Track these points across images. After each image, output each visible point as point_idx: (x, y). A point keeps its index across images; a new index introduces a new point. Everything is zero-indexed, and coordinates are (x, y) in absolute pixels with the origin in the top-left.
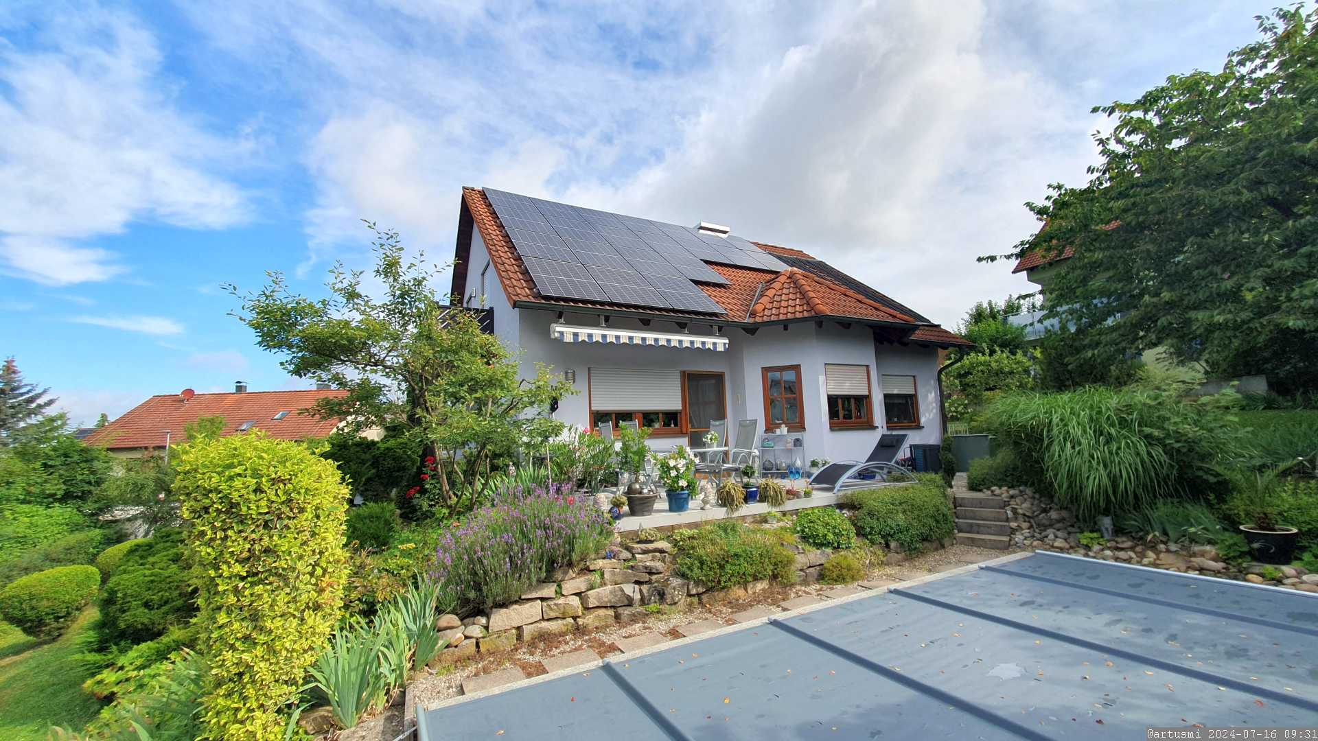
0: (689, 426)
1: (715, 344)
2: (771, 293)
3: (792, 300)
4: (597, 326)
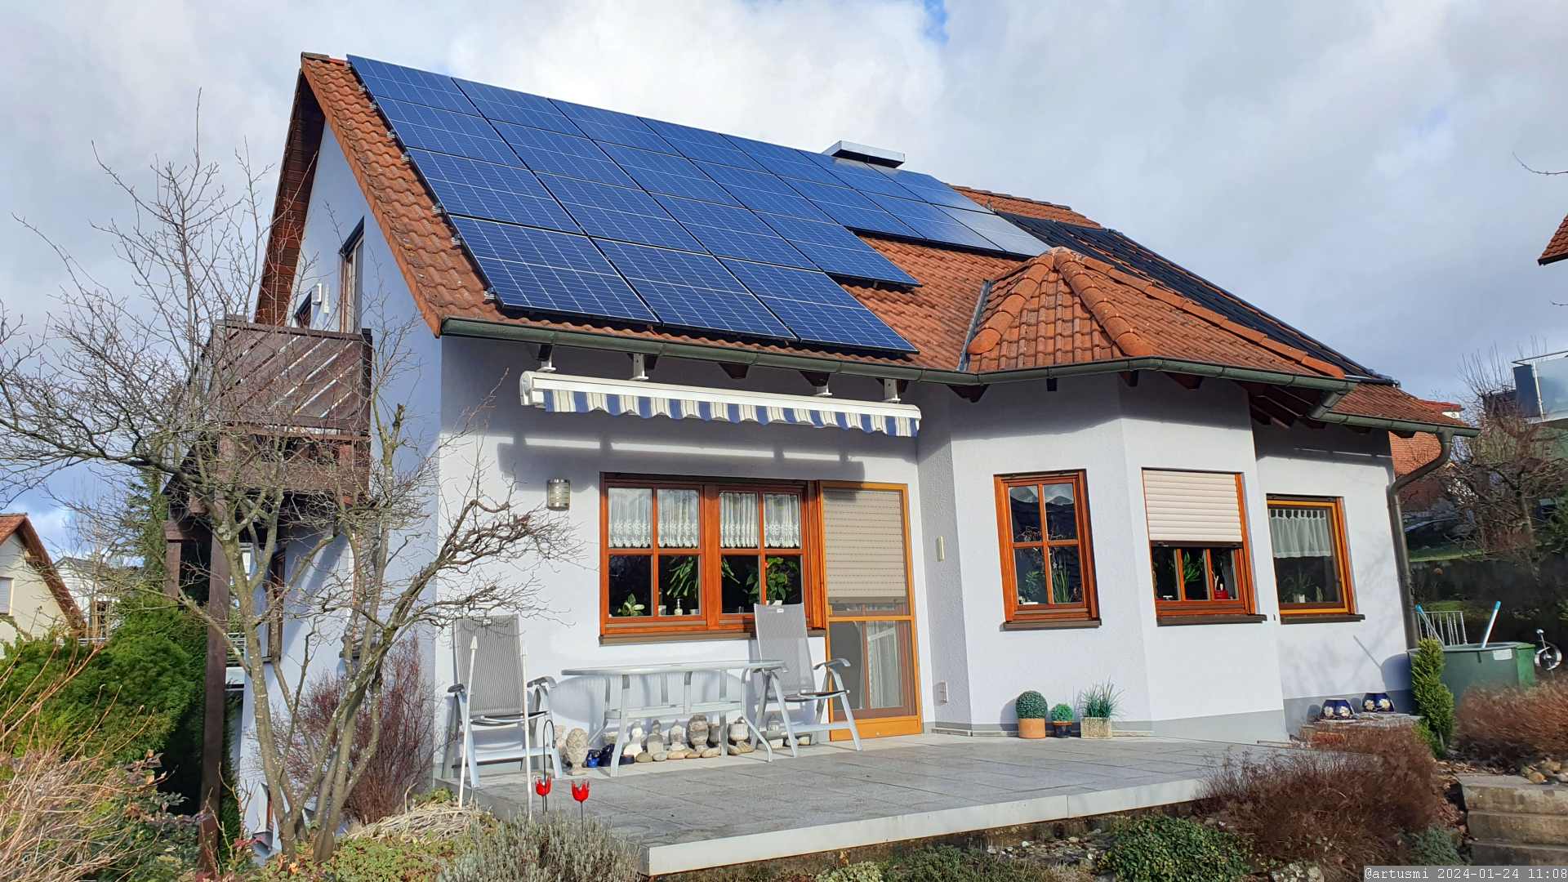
0: (828, 611)
1: (890, 421)
2: (1013, 304)
3: (1063, 321)
4: (627, 379)
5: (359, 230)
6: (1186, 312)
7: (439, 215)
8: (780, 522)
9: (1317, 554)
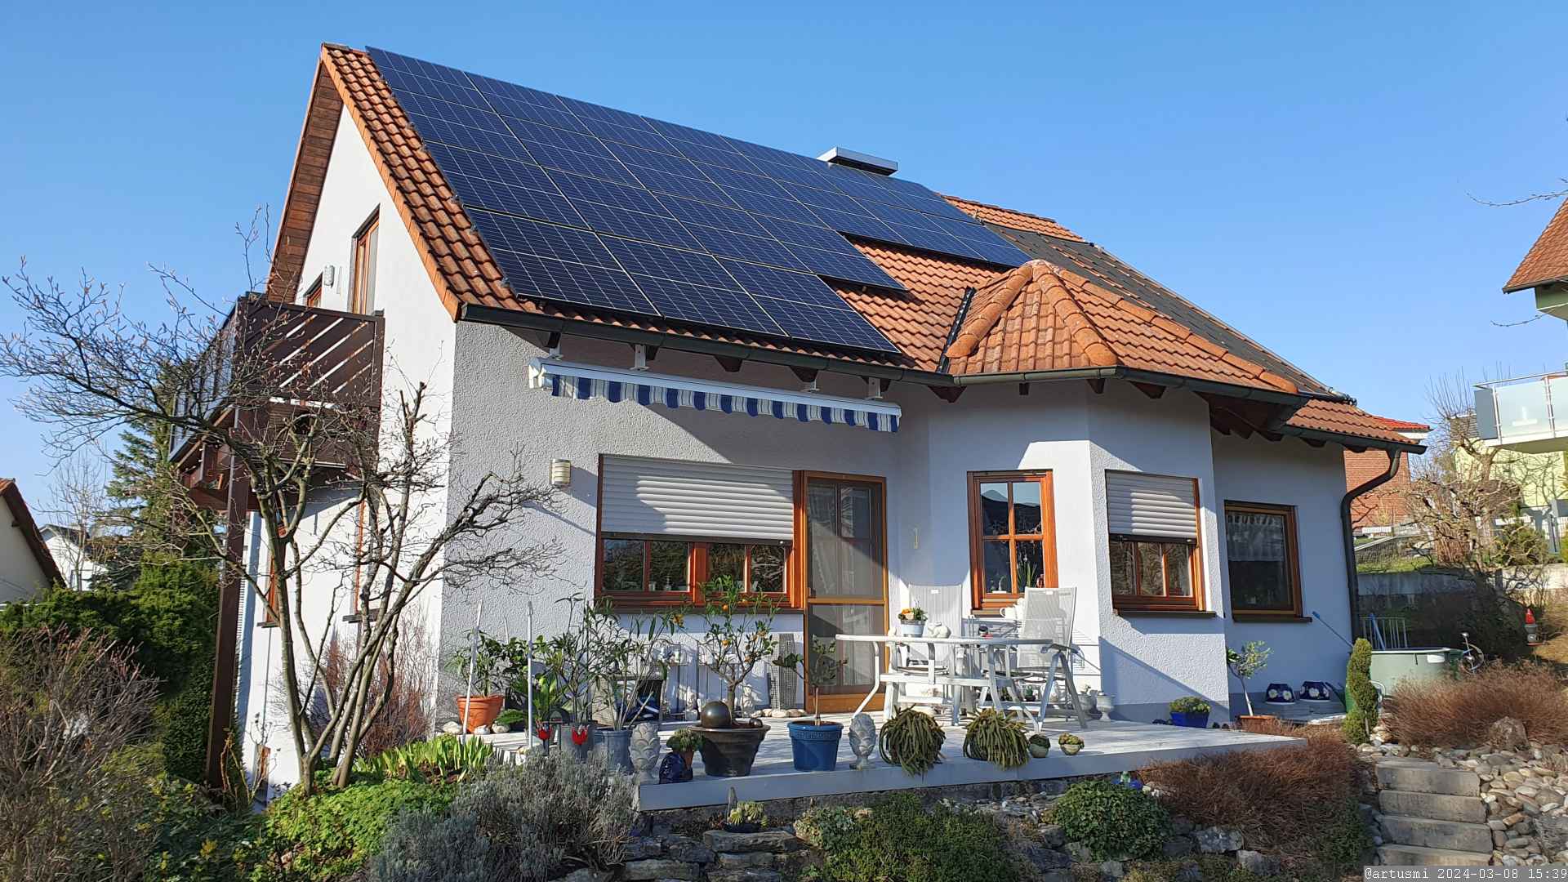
0: (806, 592)
1: (872, 417)
4: (629, 368)
5: (375, 216)
9: (1270, 558)
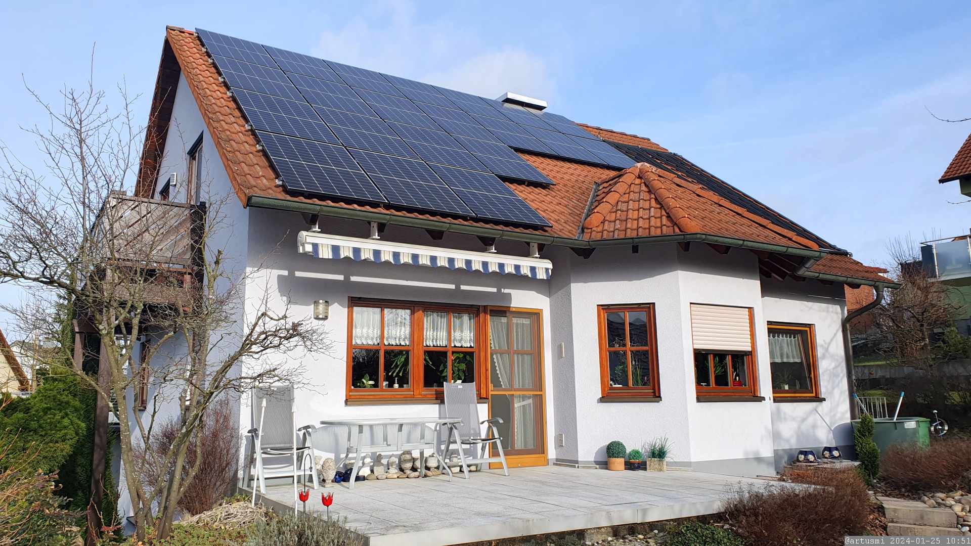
0: (491, 386)
1: (533, 269)
2: (612, 198)
3: (644, 209)
4: (366, 238)
5: (200, 140)
6: (720, 206)
7: (249, 130)
8: (462, 331)
